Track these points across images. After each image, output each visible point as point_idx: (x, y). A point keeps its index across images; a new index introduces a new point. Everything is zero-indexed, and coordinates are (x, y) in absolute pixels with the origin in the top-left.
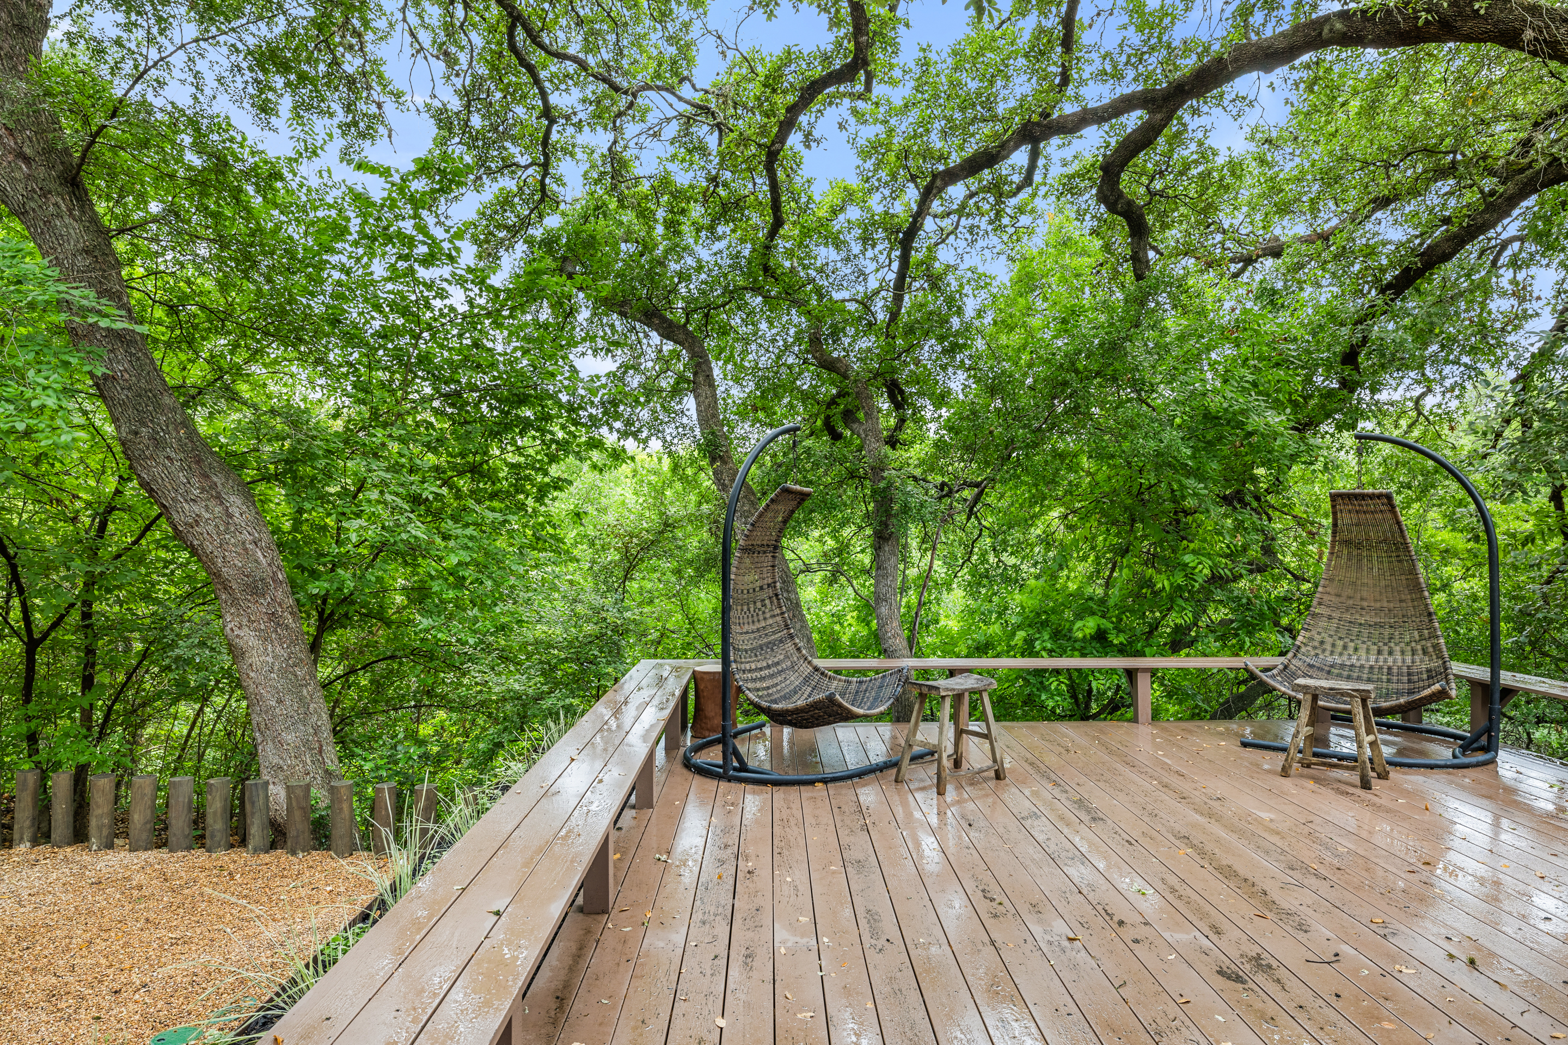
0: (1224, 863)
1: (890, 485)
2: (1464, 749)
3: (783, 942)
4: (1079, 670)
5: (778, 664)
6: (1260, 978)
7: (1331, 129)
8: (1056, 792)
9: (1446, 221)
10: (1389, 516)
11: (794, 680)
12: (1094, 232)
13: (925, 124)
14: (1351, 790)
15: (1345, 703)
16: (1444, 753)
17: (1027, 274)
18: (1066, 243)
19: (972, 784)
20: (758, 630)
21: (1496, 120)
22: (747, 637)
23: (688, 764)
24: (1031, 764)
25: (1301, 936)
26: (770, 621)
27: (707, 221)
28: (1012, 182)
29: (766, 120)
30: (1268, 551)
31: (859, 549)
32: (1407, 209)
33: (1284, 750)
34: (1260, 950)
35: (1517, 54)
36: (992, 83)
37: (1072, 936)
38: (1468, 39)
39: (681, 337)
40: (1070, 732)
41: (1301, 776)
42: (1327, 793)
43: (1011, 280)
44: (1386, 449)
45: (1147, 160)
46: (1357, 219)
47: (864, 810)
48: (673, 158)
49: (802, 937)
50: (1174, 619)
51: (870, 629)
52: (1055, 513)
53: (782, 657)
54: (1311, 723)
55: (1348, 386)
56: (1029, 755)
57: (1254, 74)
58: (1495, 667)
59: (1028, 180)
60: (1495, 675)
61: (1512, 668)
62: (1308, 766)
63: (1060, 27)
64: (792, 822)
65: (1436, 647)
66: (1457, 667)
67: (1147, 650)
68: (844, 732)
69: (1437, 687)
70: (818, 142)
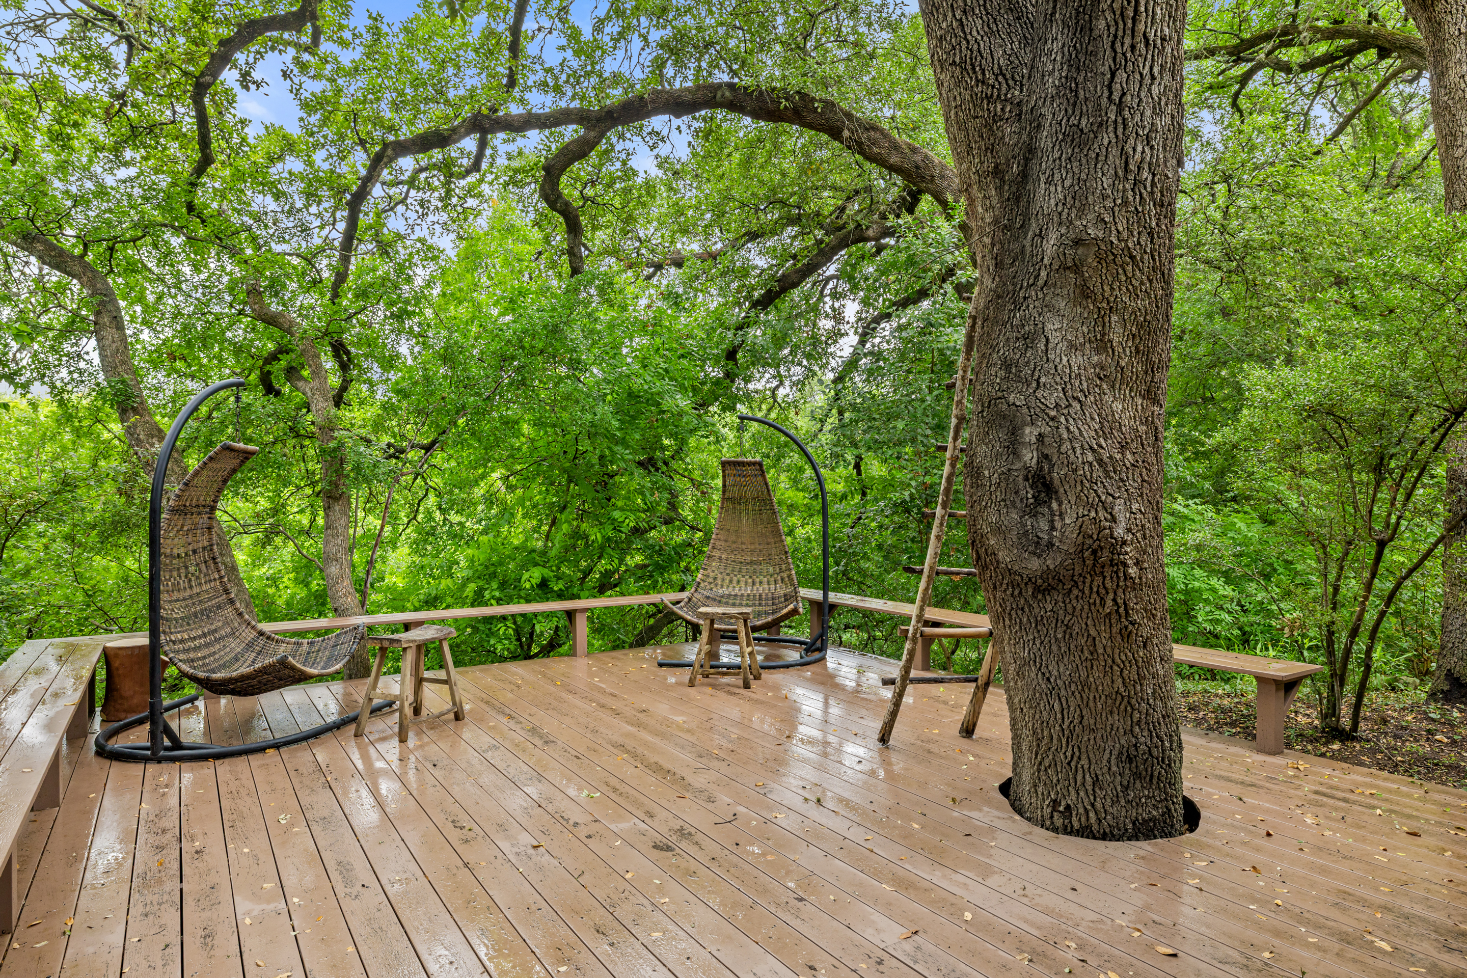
0: (652, 761)
1: (341, 445)
2: (807, 651)
3: (247, 913)
4: (524, 615)
5: (215, 631)
6: (684, 845)
7: (719, 172)
8: (512, 724)
9: (794, 257)
10: (760, 479)
11: (235, 646)
12: (536, 224)
13: (376, 91)
14: (737, 691)
15: (732, 624)
16: (793, 655)
17: (474, 253)
18: (510, 229)
19: (432, 728)
20: (191, 597)
21: (824, 188)
22: (178, 604)
23: (102, 752)
24: (487, 703)
25: (710, 806)
26: (206, 587)
27: (109, 142)
28: (461, 166)
29: (194, 48)
30: (673, 506)
31: (296, 510)
32: (768, 244)
33: (690, 665)
34: (682, 823)
35: (836, 144)
36: (443, 68)
37: (536, 844)
38: (811, 126)
39: (77, 269)
40: (519, 670)
41: (702, 684)
42: (721, 695)
43: (458, 255)
44: (754, 426)
45: (582, 169)
46: (735, 245)
47: (324, 769)
48: (63, 60)
49: (269, 902)
50: (603, 565)
51: (309, 590)
52: (496, 474)
53: (220, 624)
54: (710, 642)
55: (730, 376)
56: (484, 696)
57: (666, 117)
58: (826, 590)
59: (476, 166)
60: (825, 596)
61: (834, 590)
62: (707, 677)
63: (508, 33)
64: (243, 792)
65: (789, 576)
66: (804, 592)
67: (582, 594)
68: (292, 695)
69: (791, 607)
70: (258, 85)
